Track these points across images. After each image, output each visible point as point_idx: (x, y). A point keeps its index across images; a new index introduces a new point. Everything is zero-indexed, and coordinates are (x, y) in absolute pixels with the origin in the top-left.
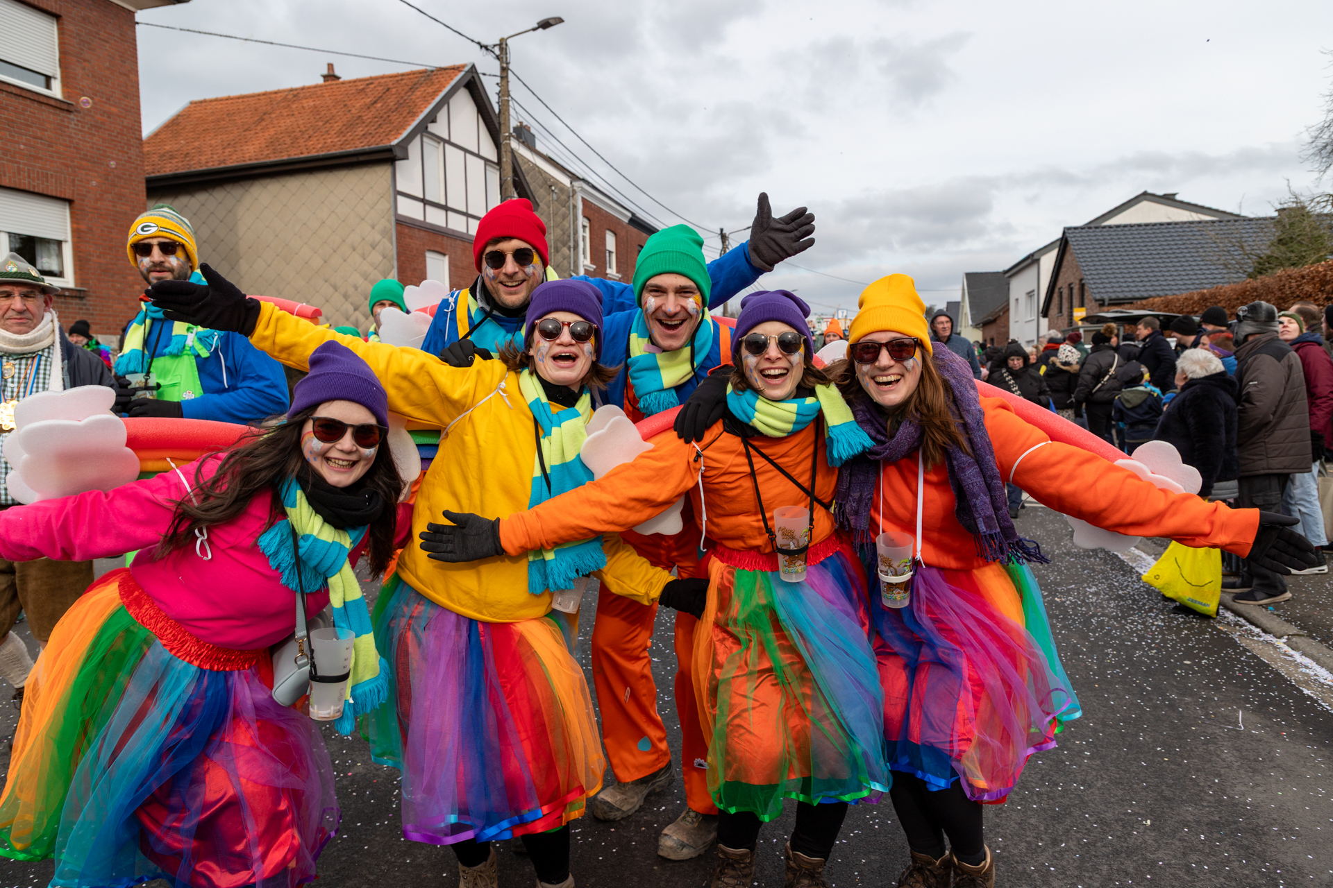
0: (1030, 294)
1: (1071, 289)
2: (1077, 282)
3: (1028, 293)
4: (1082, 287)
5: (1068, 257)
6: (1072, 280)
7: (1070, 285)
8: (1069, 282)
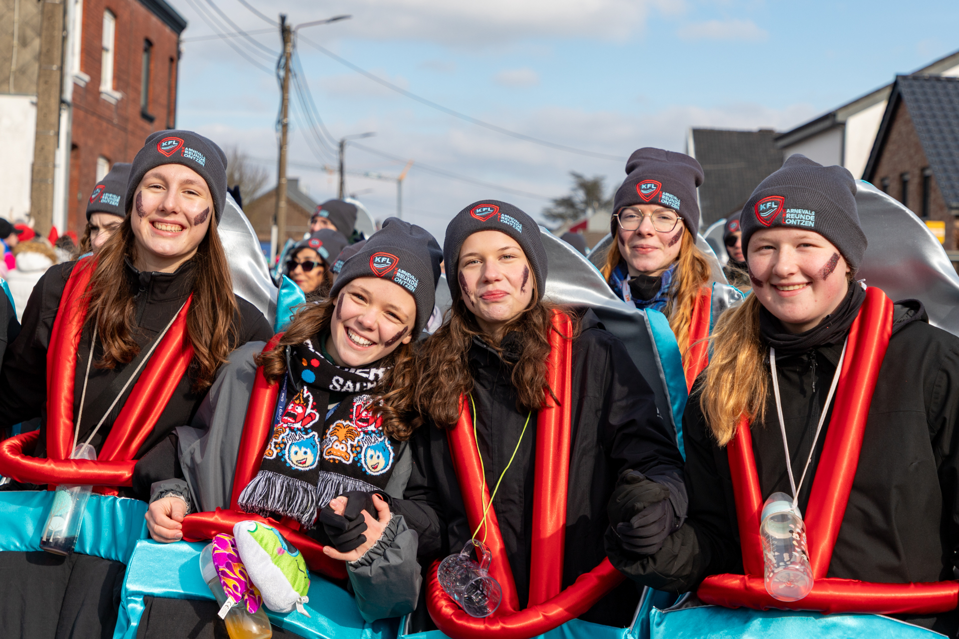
1: (904, 185)
2: (917, 172)
5: (899, 127)
6: (906, 167)
7: (901, 175)
8: (901, 169)
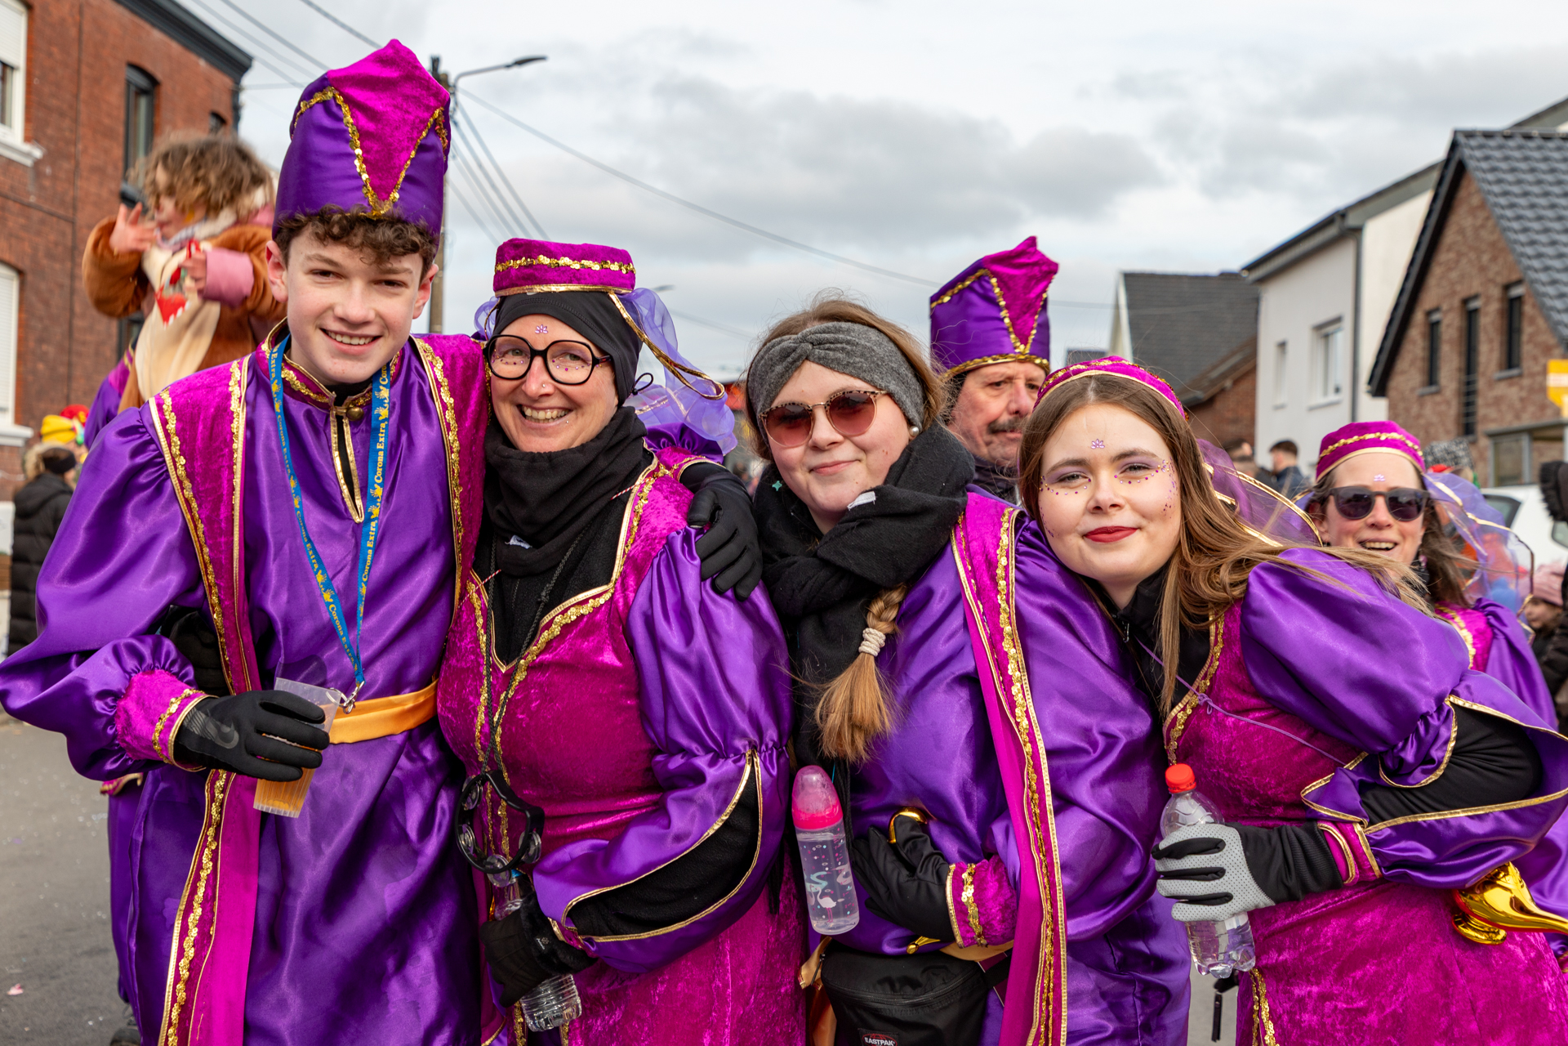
0: (1324, 331)
1: (1470, 317)
2: (1495, 292)
3: (1319, 328)
4: (1512, 309)
6: (1476, 286)
7: (1465, 301)
8: (1463, 291)
